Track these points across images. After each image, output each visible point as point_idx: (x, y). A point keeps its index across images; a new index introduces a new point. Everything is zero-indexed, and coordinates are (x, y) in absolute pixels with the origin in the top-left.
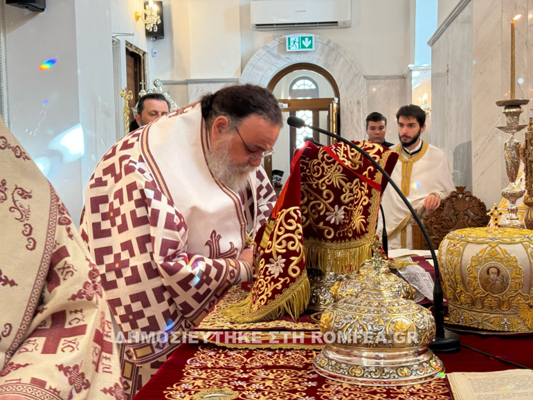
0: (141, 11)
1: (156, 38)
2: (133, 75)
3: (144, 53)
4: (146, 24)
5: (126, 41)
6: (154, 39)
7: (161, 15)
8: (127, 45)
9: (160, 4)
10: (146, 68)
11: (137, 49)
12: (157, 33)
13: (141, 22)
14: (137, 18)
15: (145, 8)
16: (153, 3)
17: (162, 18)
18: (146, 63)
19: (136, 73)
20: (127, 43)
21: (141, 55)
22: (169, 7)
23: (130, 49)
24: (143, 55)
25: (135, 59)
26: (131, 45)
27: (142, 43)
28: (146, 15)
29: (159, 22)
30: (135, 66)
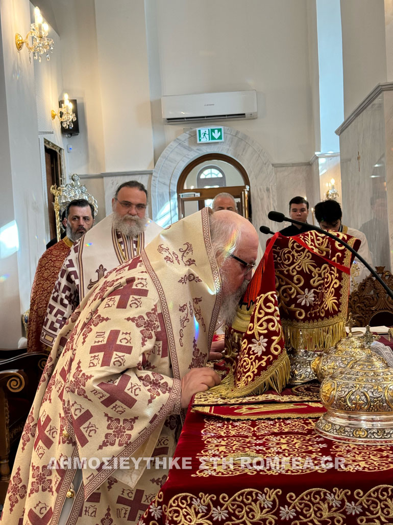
0: (56, 110)
1: (71, 135)
2: (50, 171)
3: (61, 149)
4: (62, 123)
5: (45, 139)
6: (69, 135)
7: (75, 111)
8: (45, 142)
9: (74, 102)
10: (62, 163)
11: (54, 145)
12: (72, 130)
13: (57, 120)
14: (54, 117)
15: (60, 106)
16: (68, 101)
17: (77, 116)
18: (62, 158)
19: (52, 169)
20: (46, 141)
21: (58, 151)
22: (83, 105)
23: (48, 146)
24: (59, 151)
25: (53, 156)
26: (49, 142)
27: (58, 140)
28: (61, 114)
29: (75, 119)
30: (52, 162)
